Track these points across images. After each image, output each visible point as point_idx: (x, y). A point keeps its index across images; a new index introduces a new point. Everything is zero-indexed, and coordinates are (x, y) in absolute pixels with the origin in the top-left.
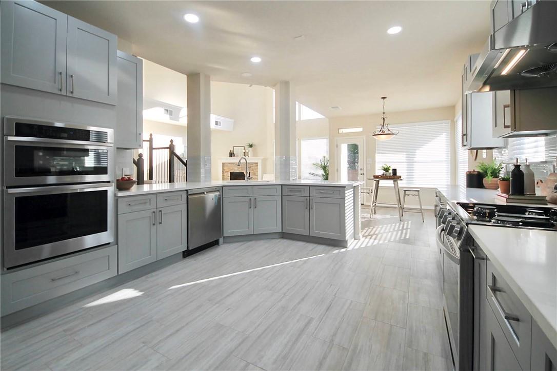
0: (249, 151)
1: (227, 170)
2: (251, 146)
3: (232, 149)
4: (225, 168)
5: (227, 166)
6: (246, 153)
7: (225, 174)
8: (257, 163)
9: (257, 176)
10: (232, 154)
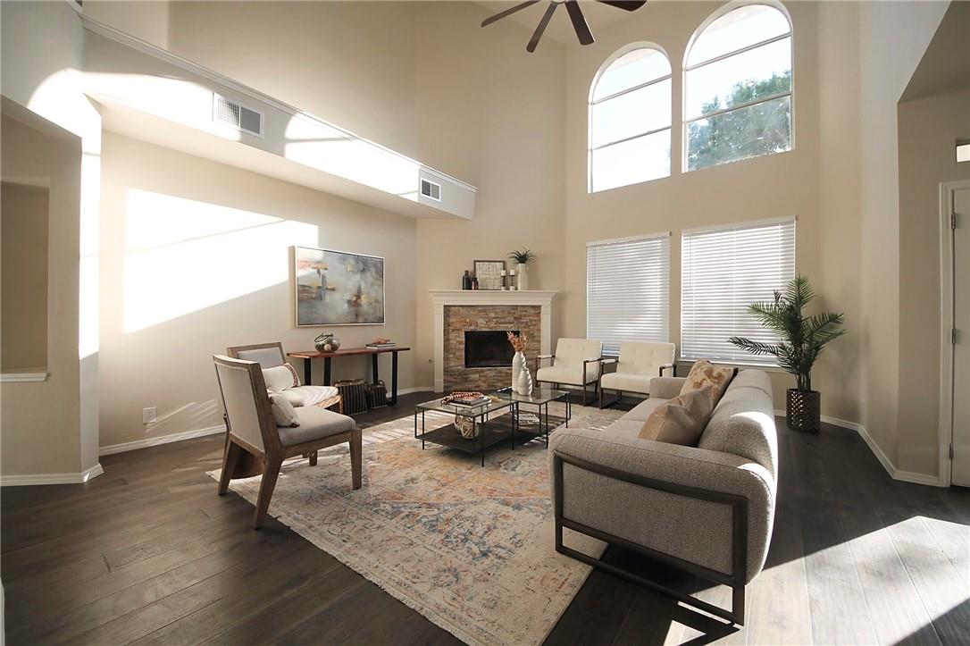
0: (517, 273)
1: (458, 326)
2: (522, 259)
3: (470, 269)
4: (452, 320)
5: (456, 314)
6: (509, 280)
7: (452, 336)
8: (539, 307)
9: (539, 341)
10: (470, 282)
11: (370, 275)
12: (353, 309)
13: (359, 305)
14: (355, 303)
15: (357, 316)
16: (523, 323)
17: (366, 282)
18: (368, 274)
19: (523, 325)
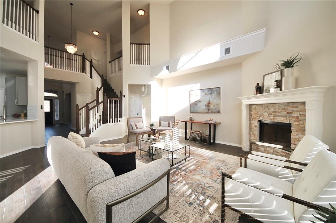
1: (255, 116)
4: (253, 113)
5: (254, 110)
7: (253, 122)
8: (304, 103)
11: (214, 95)
12: (207, 108)
13: (209, 106)
14: (208, 105)
15: (208, 110)
16: (294, 117)
17: (212, 98)
18: (213, 95)
19: (294, 119)
